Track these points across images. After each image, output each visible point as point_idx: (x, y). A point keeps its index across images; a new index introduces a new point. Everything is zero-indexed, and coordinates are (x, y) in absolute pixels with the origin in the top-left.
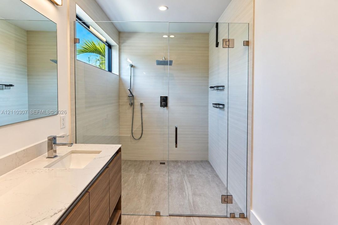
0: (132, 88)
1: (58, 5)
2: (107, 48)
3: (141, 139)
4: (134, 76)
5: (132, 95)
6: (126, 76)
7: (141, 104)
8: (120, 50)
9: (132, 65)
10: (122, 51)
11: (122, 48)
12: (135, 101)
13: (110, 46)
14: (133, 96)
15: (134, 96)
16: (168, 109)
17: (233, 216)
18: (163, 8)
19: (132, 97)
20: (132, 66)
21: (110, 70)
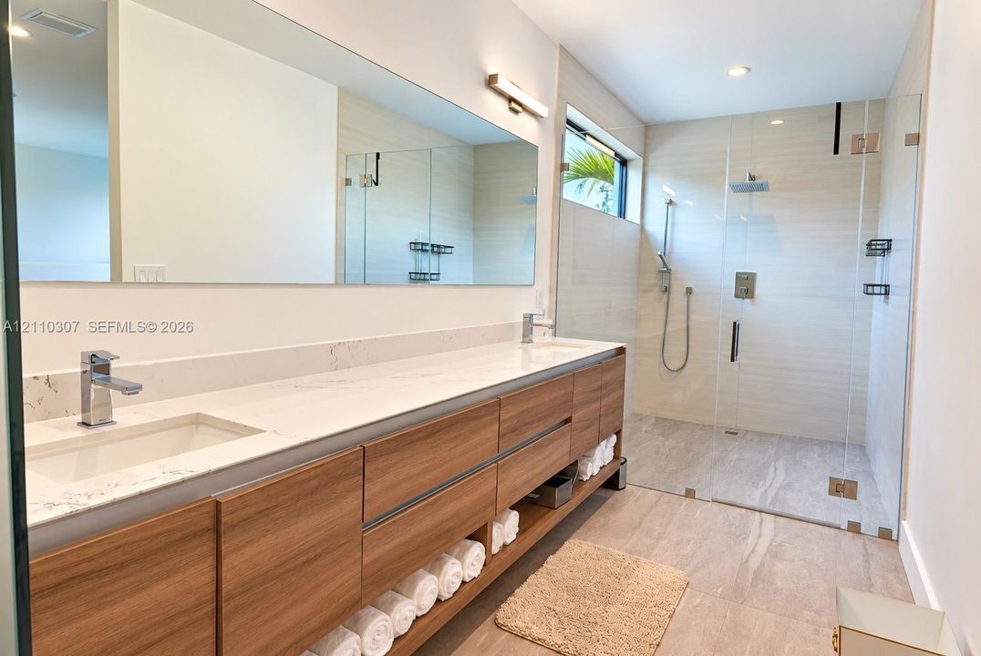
0: (667, 251)
1: (542, 117)
2: (617, 165)
3: (685, 370)
4: (673, 225)
5: (666, 267)
6: (655, 227)
7: (689, 291)
8: (645, 165)
9: (671, 201)
10: (650, 168)
11: (651, 162)
12: (673, 282)
13: (624, 163)
14: (669, 271)
15: (672, 272)
16: (753, 302)
17: (854, 528)
18: (738, 72)
19: (666, 272)
20: (671, 203)
21: (622, 213)
